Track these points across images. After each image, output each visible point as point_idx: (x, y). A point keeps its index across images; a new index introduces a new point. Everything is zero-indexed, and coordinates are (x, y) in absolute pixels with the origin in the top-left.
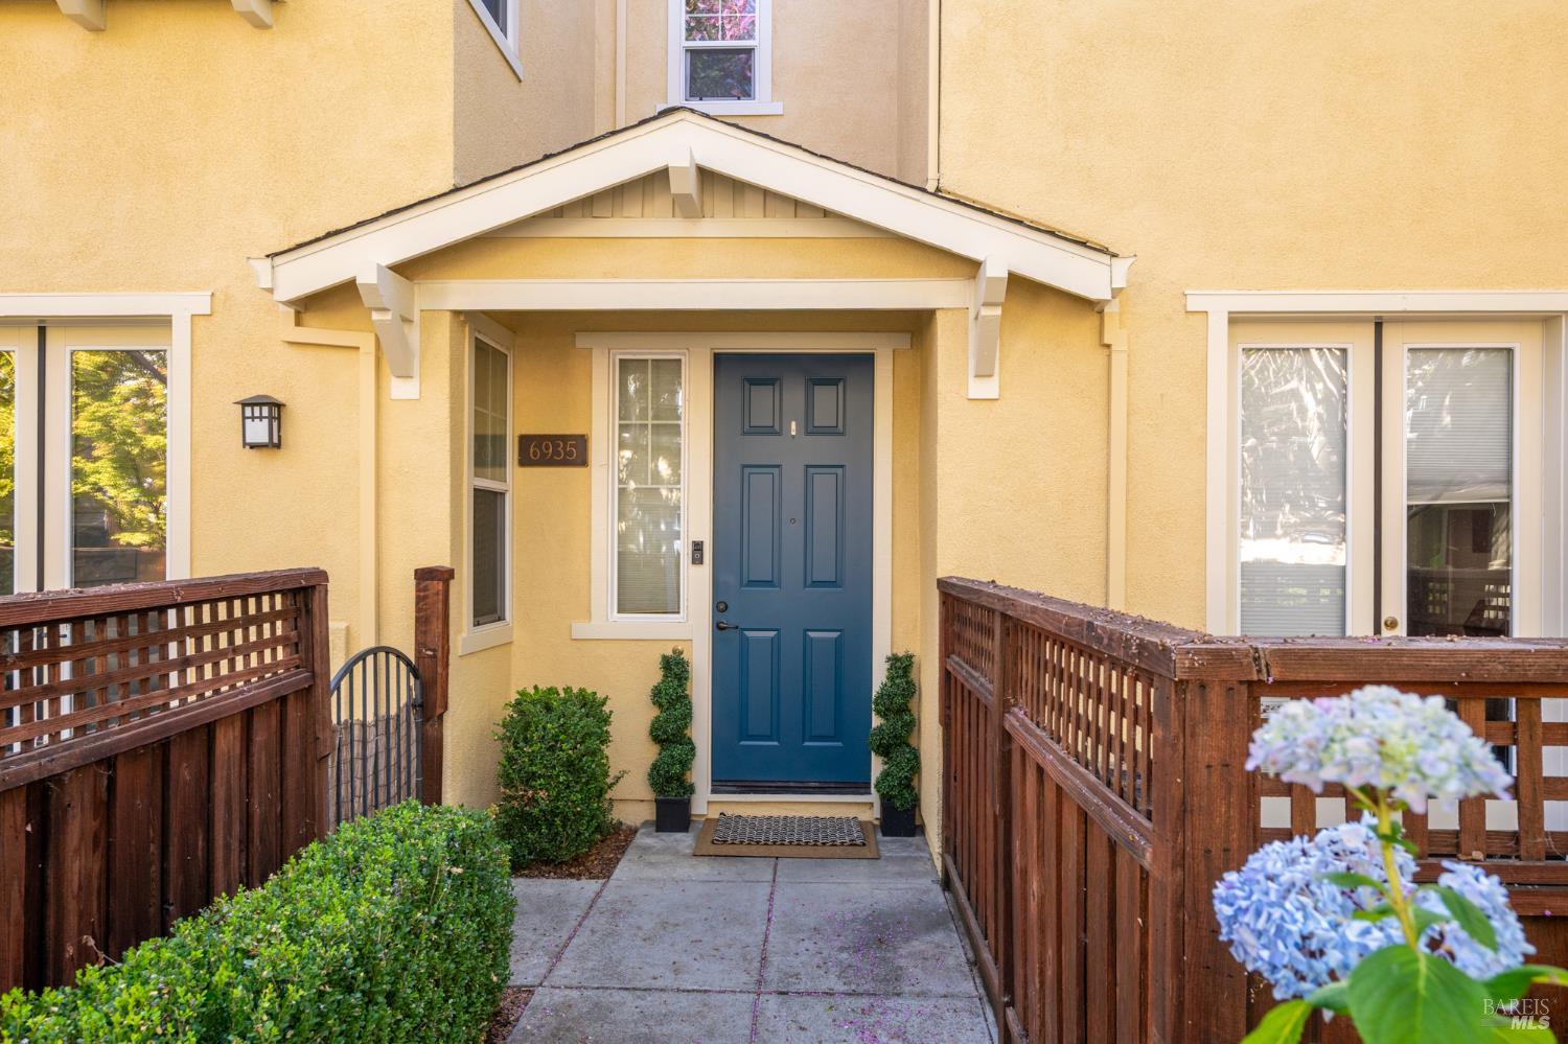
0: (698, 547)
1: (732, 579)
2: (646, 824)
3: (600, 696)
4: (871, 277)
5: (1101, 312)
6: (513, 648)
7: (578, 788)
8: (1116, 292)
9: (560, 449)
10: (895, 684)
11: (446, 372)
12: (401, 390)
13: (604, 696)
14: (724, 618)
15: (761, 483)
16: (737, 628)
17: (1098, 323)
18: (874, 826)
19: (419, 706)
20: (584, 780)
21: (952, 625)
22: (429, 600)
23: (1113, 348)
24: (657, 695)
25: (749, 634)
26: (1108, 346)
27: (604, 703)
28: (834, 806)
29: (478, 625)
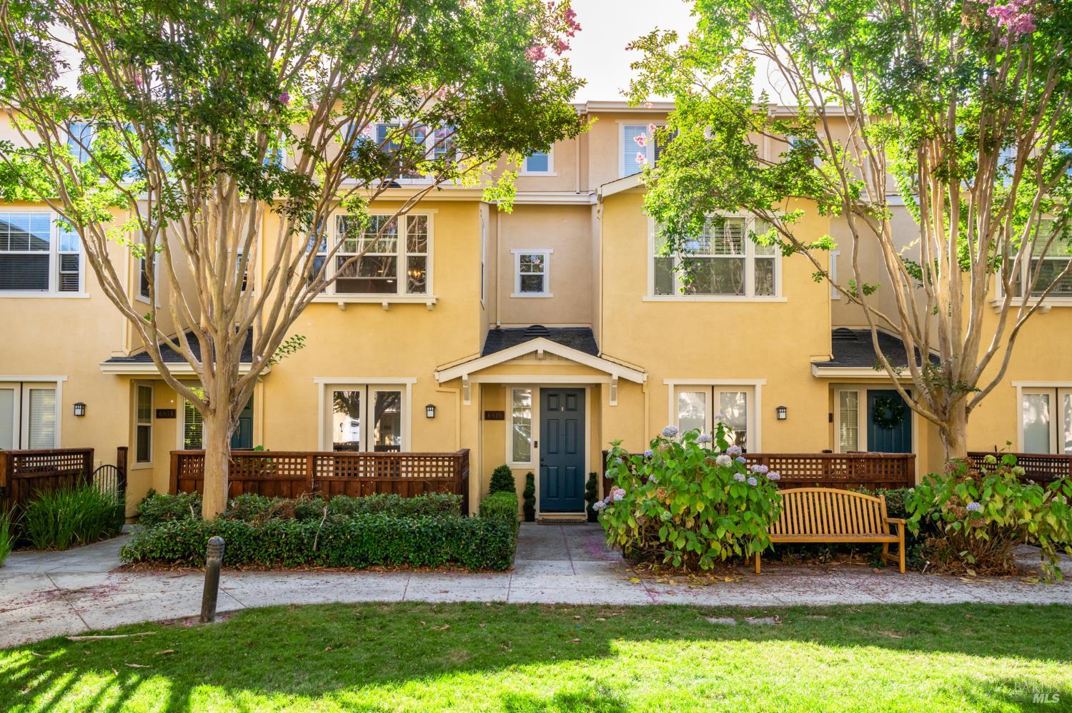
0: (536, 443)
1: (545, 452)
2: (522, 519)
4: (585, 375)
9: (496, 415)
10: (591, 481)
14: (543, 463)
15: (553, 425)
16: (547, 466)
17: (642, 387)
18: (586, 521)
24: (526, 484)
25: (550, 468)
26: (644, 393)
28: (574, 516)
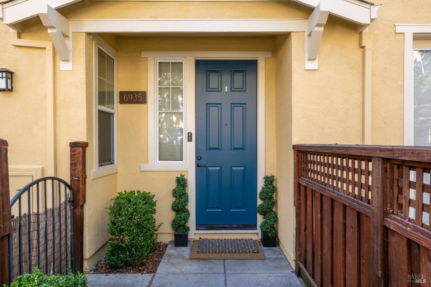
0: (190, 135)
1: (203, 147)
2: (170, 242)
3: (152, 194)
4: (265, 18)
5: (360, 34)
6: (118, 175)
7: (142, 234)
8: (372, 20)
9: (135, 97)
10: (268, 187)
11: (83, 59)
12: (63, 66)
13: (153, 194)
14: (199, 162)
15: (214, 111)
16: (205, 166)
17: (359, 38)
18: (259, 241)
19: (72, 202)
20: (144, 232)
21: (301, 165)
22: (76, 156)
23: (366, 48)
24: (175, 193)
25: (209, 168)
26: (363, 47)
27: (153, 197)
28: (243, 234)
29: (101, 166)
